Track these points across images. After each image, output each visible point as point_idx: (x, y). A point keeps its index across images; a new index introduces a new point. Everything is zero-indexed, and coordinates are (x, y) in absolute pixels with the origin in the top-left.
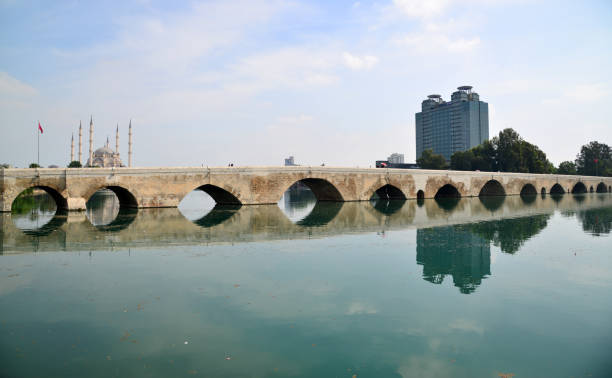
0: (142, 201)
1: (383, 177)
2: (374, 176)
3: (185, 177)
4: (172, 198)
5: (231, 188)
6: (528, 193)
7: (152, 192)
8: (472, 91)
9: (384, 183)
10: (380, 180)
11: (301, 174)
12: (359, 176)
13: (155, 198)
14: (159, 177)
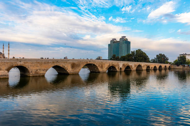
0: (32, 72)
1: (111, 63)
2: (108, 63)
3: (48, 62)
4: (43, 70)
5: (64, 67)
6: (148, 69)
7: (36, 68)
8: (126, 38)
9: (111, 65)
10: (110, 64)
11: (87, 62)
12: (104, 63)
13: (37, 70)
14: (38, 62)
